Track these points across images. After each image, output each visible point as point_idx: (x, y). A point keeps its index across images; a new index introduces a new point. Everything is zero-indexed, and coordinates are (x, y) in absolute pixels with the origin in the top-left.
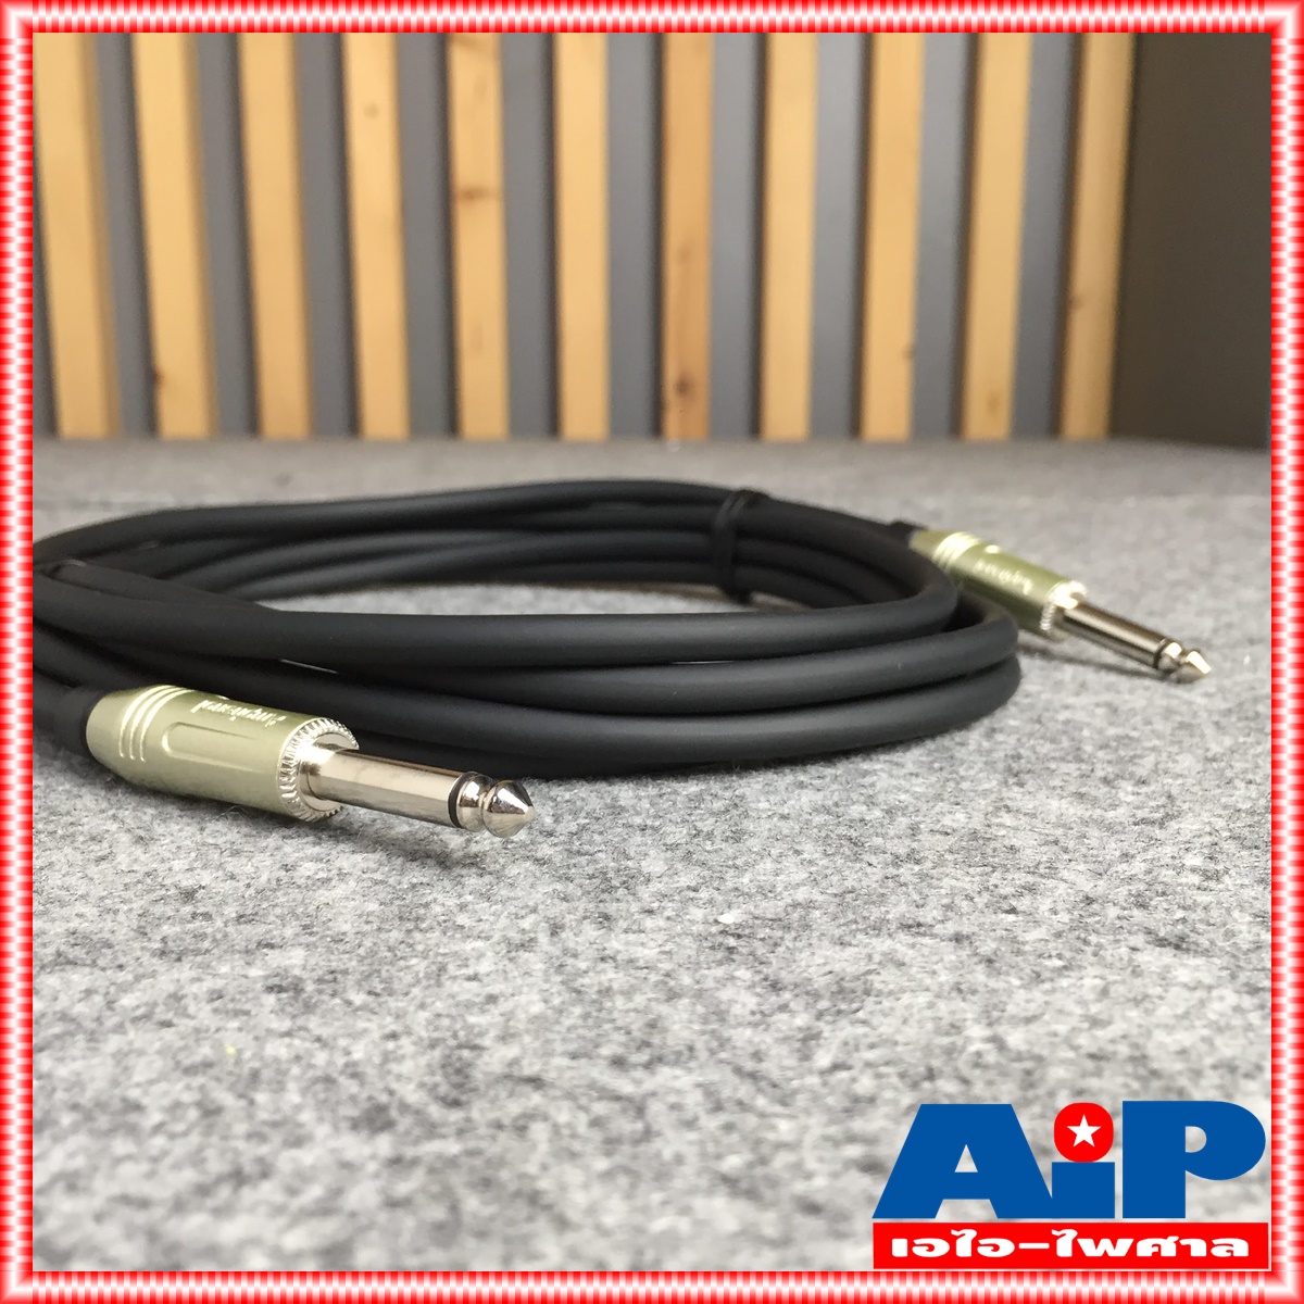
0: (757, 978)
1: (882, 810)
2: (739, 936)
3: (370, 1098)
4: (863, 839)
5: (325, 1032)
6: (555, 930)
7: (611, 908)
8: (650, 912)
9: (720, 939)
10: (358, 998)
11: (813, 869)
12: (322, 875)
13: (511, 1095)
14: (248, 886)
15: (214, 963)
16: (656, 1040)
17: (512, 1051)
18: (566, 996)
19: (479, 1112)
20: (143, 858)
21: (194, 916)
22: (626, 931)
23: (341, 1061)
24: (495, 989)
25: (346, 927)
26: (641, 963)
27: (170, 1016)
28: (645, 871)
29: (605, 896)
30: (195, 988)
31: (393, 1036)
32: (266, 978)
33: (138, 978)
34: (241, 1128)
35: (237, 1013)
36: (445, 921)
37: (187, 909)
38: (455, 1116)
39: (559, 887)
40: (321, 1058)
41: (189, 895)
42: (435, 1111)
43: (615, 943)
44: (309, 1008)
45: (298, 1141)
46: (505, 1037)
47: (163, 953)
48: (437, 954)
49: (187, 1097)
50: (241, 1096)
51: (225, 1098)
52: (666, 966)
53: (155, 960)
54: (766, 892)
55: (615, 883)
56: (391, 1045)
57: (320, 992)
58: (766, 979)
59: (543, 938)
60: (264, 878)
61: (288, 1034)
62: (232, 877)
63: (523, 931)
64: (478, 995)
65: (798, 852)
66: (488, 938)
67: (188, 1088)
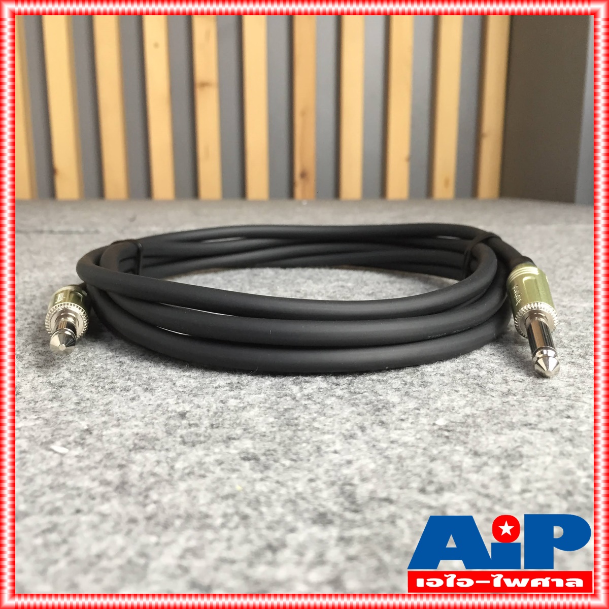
0: (467, 450)
1: (486, 371)
2: (448, 431)
3: (315, 509)
4: (485, 385)
5: (280, 479)
6: (363, 429)
7: (384, 419)
8: (402, 420)
9: (440, 432)
10: (288, 463)
11: (468, 399)
12: (242, 405)
13: (380, 506)
14: (208, 411)
15: (211, 447)
16: (435, 480)
17: (370, 486)
18: (383, 460)
19: (369, 515)
20: (153, 398)
21: (190, 425)
22: (396, 429)
23: (293, 492)
24: (349, 457)
25: (264, 430)
26: (410, 444)
27: (203, 472)
28: (391, 401)
29: (377, 413)
30: (207, 459)
31: (311, 480)
32: (239, 454)
33: (179, 454)
34: (262, 525)
35: (234, 471)
36: (309, 426)
37: (184, 422)
38: (358, 517)
39: (354, 409)
40: (283, 491)
41: (183, 415)
42: (349, 515)
43: (394, 435)
44: (267, 468)
45: (293, 530)
46: (364, 480)
47: (184, 443)
48: (313, 442)
49: (230, 511)
50: (256, 509)
51: (248, 511)
52: (423, 445)
53: (182, 446)
54: (451, 409)
55: (380, 406)
56: (313, 484)
57: (268, 460)
58: (471, 450)
59: (359, 433)
60: (214, 406)
61: (262, 480)
62: (199, 407)
63: (347, 430)
64: (342, 460)
65: (457, 391)
66: (333, 433)
67: (228, 506)
